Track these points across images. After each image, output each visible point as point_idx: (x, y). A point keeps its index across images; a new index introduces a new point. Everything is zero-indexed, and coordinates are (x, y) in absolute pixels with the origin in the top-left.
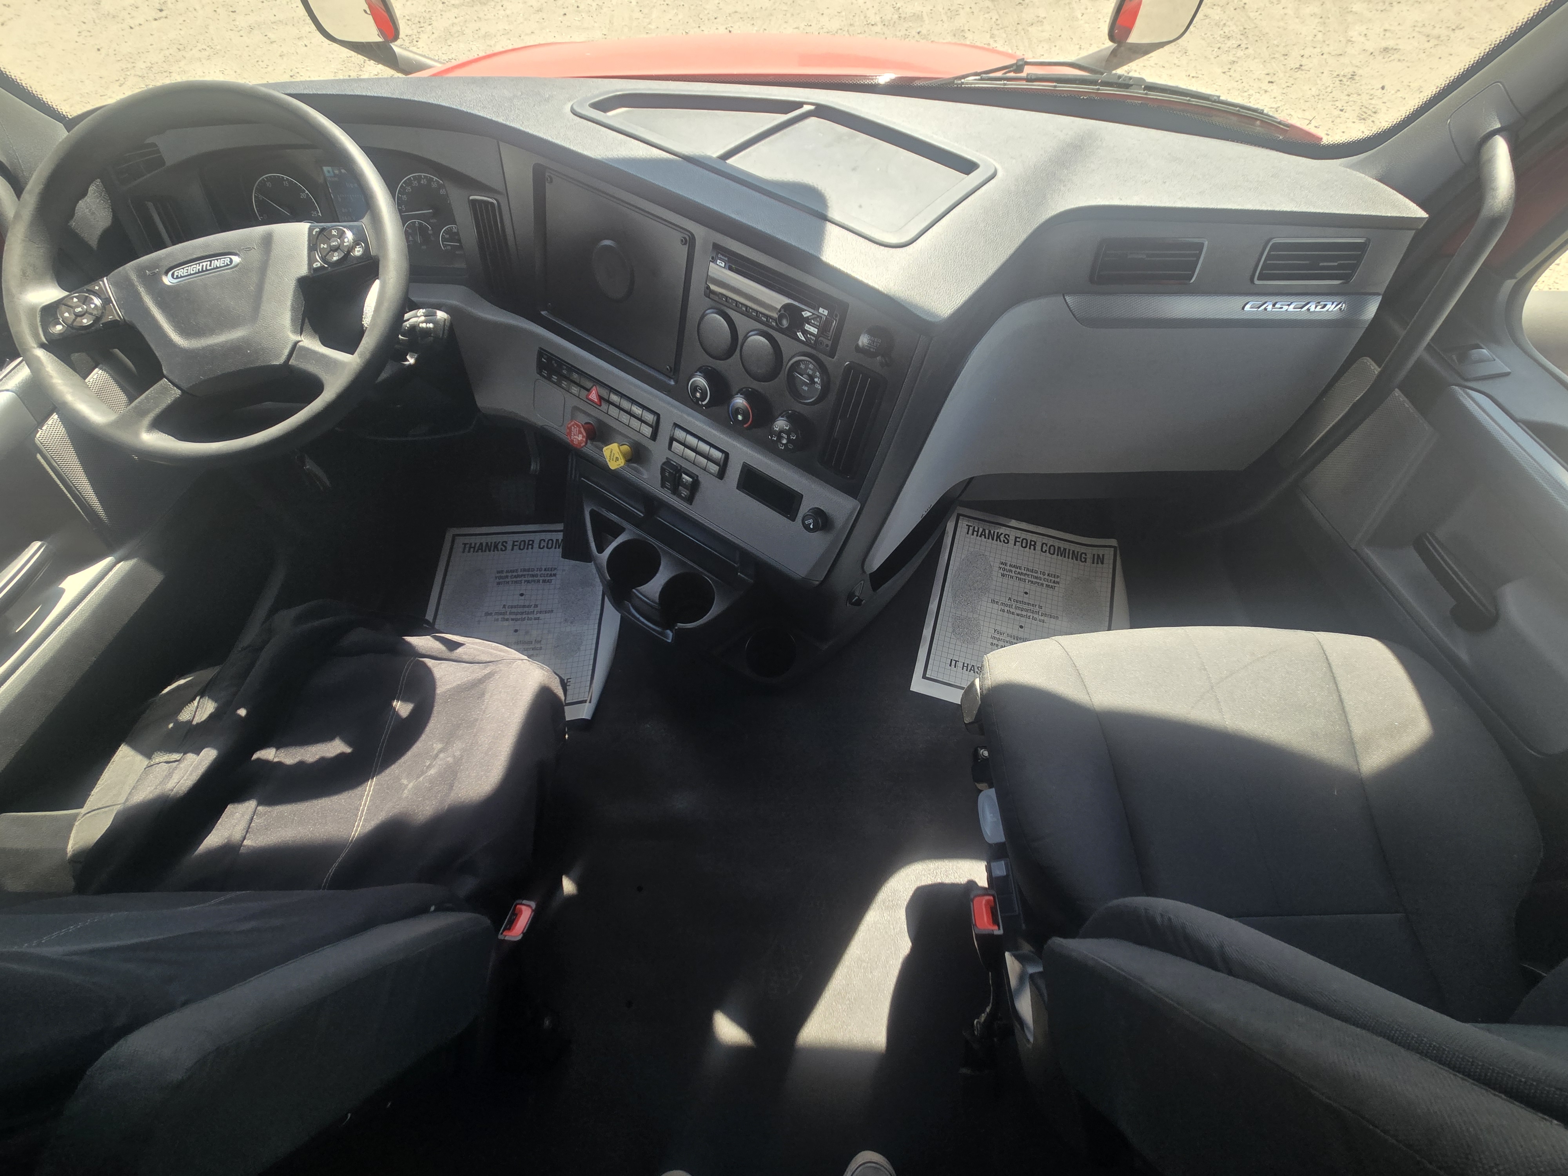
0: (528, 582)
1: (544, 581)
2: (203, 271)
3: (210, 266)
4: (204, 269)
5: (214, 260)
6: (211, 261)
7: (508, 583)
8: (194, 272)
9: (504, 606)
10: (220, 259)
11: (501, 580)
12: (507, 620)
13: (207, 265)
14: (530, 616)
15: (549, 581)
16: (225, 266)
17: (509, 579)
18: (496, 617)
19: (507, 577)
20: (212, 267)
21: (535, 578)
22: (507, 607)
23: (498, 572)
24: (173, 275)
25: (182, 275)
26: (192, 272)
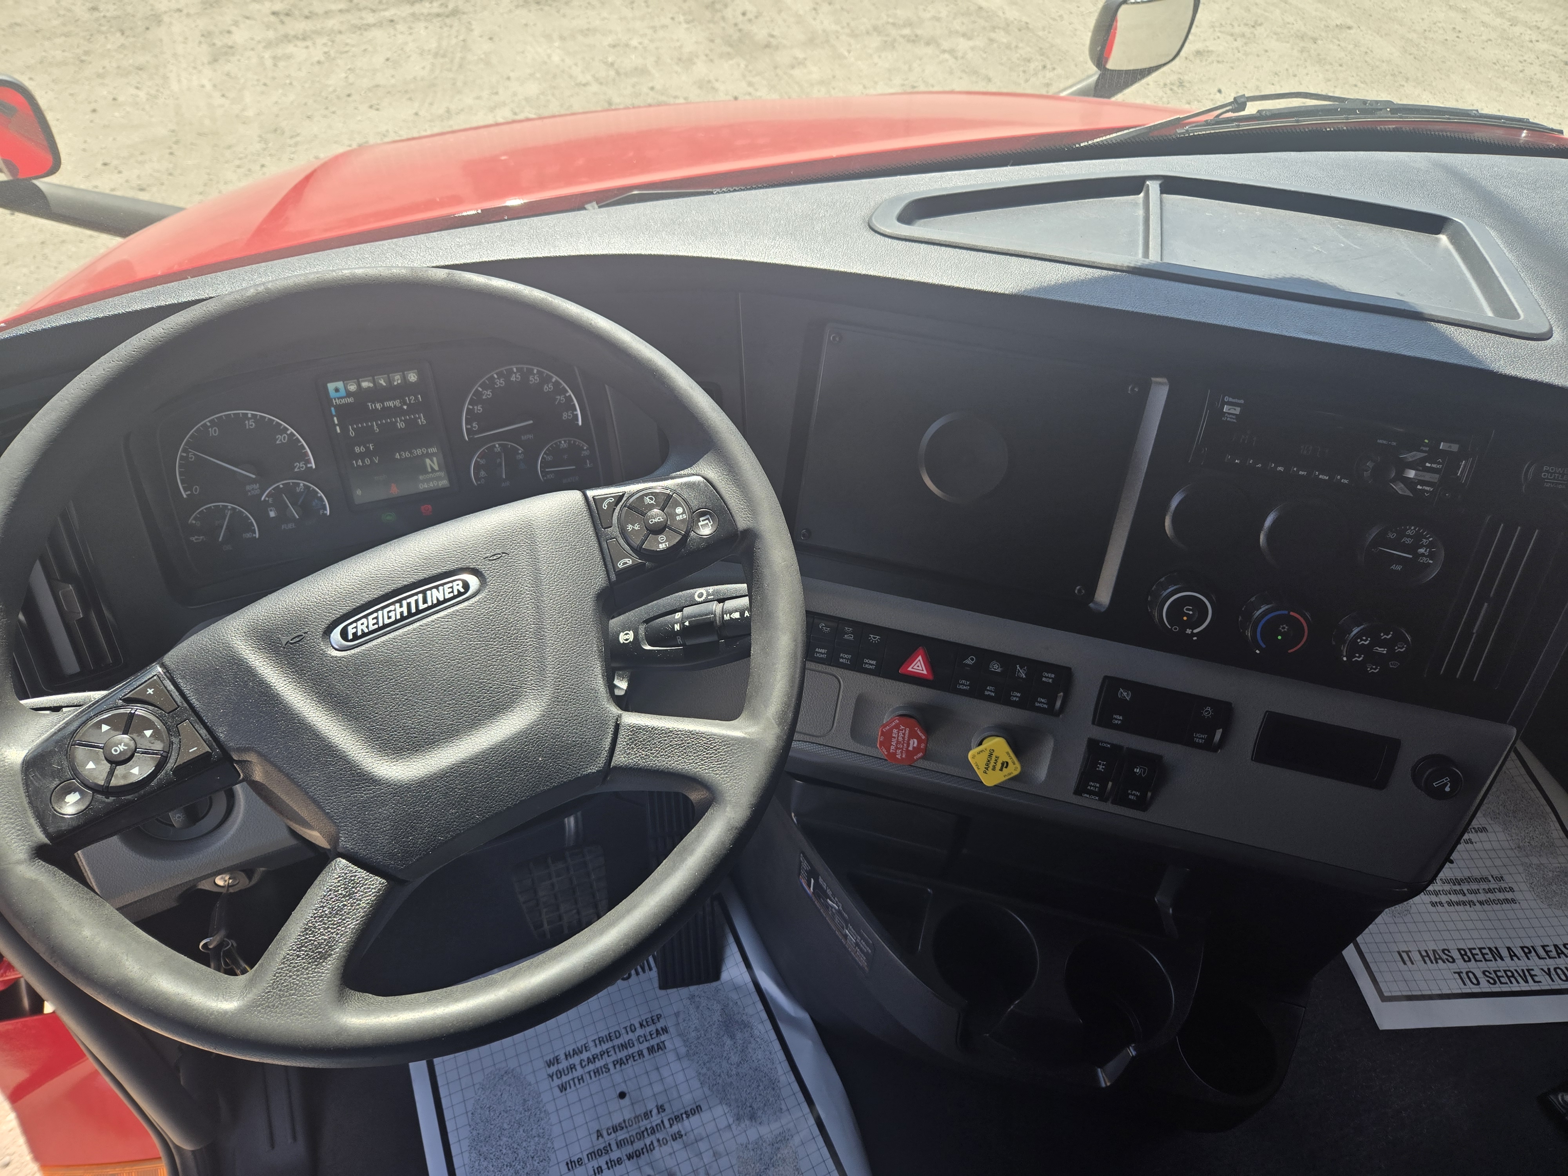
0: (621, 1062)
1: (651, 1050)
2: (410, 614)
3: (425, 601)
4: (413, 610)
5: (430, 589)
6: (424, 592)
7: (581, 1079)
8: (393, 619)
9: (599, 1134)
10: (443, 585)
11: (565, 1079)
12: (619, 1161)
13: (417, 602)
14: (660, 1136)
15: (661, 1047)
16: (454, 597)
17: (579, 1072)
18: (595, 1164)
19: (572, 1067)
20: (430, 604)
21: (631, 1051)
22: (605, 1133)
23: (550, 1064)
24: (344, 634)
25: (366, 631)
26: (387, 621)
